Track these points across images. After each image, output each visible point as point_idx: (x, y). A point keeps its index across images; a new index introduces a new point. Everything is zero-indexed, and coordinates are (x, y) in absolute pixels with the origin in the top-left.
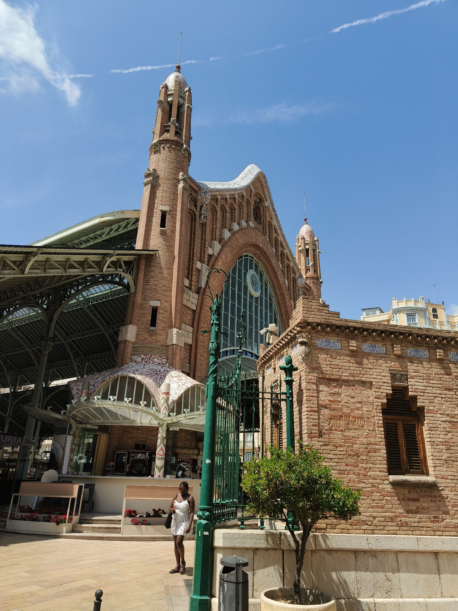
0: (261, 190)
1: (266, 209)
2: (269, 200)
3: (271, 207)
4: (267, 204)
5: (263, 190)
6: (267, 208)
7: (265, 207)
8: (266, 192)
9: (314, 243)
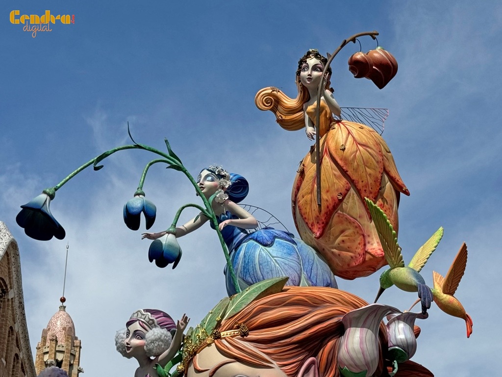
0: (7, 270)
1: (8, 306)
2: (15, 286)
3: (17, 299)
4: (11, 294)
5: (9, 268)
6: (10, 303)
7: (8, 300)
8: (14, 273)
9: (72, 352)
